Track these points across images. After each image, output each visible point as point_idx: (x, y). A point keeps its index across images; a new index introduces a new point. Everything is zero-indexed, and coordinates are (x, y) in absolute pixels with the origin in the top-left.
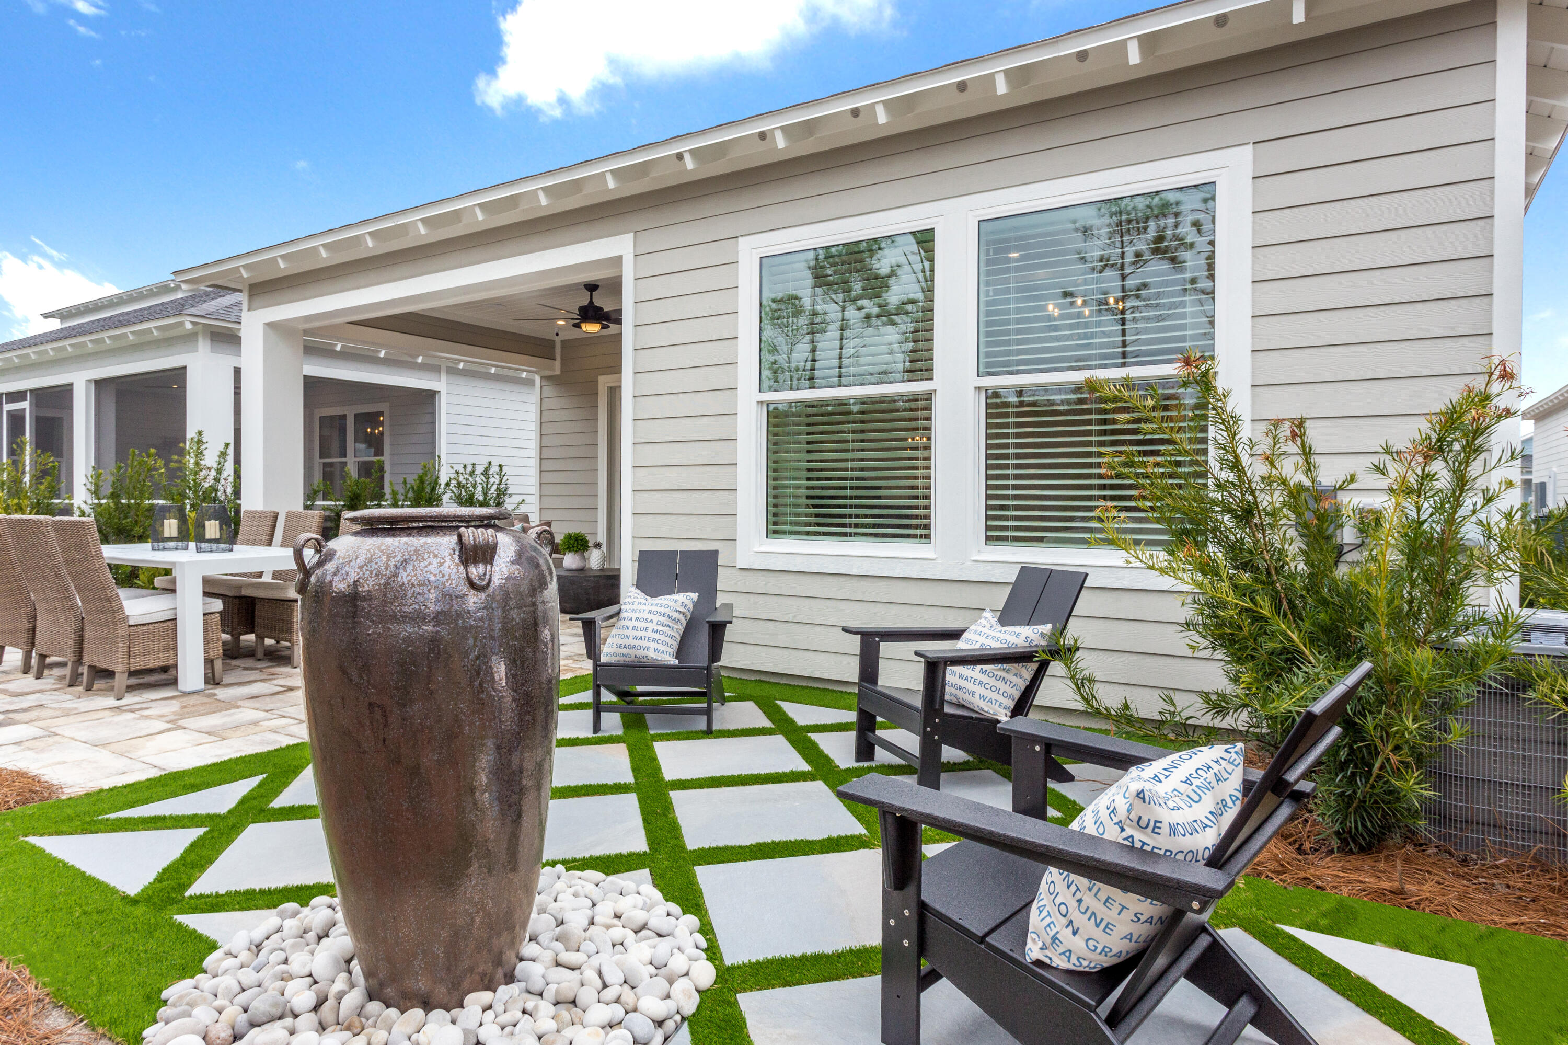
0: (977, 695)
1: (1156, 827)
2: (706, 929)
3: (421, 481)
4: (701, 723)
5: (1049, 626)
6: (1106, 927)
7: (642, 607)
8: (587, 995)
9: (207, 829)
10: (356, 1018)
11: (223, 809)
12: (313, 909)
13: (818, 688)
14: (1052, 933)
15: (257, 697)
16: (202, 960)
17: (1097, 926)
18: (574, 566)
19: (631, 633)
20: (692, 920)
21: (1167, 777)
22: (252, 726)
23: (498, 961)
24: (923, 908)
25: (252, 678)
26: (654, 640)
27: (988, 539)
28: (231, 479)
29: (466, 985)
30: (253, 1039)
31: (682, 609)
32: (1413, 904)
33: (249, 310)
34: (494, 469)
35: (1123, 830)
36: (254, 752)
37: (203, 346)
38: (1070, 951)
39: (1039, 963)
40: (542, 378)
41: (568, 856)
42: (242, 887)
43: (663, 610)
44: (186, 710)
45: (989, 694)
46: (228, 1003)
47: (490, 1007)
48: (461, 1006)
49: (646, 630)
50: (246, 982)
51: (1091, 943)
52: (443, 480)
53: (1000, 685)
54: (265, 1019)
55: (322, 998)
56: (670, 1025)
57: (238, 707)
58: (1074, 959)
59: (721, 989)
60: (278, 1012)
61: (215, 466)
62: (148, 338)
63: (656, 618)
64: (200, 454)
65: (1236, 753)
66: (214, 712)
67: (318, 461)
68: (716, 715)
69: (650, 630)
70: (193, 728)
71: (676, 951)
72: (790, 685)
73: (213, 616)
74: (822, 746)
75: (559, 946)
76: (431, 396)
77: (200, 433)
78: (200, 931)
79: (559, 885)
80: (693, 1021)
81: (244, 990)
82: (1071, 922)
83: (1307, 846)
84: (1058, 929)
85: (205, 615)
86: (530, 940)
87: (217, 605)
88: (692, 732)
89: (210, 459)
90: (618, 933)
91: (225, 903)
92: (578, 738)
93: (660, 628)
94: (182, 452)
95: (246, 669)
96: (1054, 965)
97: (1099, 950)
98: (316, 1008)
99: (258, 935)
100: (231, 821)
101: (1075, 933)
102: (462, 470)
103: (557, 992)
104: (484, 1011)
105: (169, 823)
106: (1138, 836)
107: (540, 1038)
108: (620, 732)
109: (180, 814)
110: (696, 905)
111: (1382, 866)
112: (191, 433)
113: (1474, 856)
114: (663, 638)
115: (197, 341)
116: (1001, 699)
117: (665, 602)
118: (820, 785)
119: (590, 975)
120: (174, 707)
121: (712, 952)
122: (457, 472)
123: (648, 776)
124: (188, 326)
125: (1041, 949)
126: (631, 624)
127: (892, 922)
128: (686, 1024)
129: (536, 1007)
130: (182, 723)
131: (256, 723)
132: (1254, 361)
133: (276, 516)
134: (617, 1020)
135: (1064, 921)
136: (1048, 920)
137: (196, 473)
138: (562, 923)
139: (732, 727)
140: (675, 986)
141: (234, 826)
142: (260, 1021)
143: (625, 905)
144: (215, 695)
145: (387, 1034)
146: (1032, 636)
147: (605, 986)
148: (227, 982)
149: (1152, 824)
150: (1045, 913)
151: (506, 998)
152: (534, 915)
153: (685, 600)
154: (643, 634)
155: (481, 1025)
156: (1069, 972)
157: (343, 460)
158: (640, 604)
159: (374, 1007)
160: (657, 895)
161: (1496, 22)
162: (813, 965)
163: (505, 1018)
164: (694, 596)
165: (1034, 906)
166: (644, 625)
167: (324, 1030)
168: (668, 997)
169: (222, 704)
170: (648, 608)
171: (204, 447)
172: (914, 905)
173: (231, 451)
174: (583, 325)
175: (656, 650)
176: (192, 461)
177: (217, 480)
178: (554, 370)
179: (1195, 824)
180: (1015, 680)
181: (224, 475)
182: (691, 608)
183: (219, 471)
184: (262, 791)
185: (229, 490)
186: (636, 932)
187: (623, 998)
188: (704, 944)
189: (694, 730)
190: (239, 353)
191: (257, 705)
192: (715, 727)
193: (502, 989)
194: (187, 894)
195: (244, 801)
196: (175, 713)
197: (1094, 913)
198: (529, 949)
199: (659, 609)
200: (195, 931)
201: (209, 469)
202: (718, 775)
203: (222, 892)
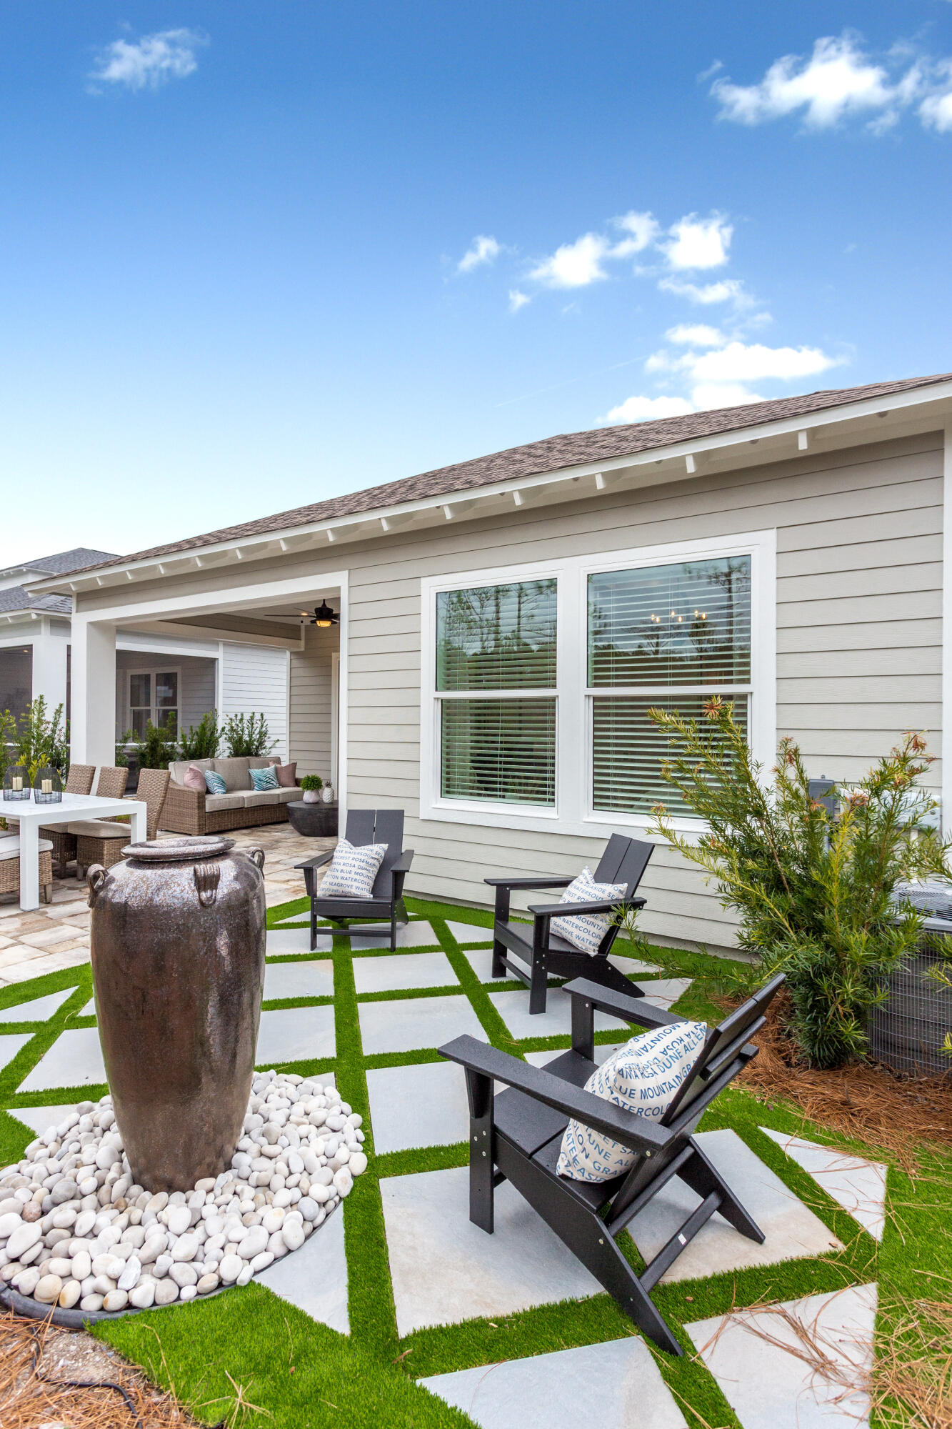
0: (574, 935)
1: (631, 1094)
2: (366, 1126)
3: (203, 728)
4: (387, 943)
5: (626, 885)
6: (605, 1155)
7: (348, 855)
8: (278, 1182)
9: (34, 1034)
10: (122, 1200)
11: (46, 1018)
12: (102, 1106)
13: (476, 910)
14: (573, 1156)
15: (76, 915)
16: (24, 1148)
17: (600, 1153)
18: (311, 801)
19: (339, 874)
20: (357, 1118)
21: (652, 1047)
22: (71, 942)
23: (220, 1153)
24: (495, 1130)
25: (74, 898)
26: (355, 880)
27: (595, 804)
28: (64, 730)
29: (197, 1173)
30: (53, 1217)
31: (376, 857)
32: (856, 1113)
33: (77, 612)
34: (257, 717)
35: (612, 1093)
36: (70, 966)
37: (45, 629)
38: (584, 1169)
39: (563, 1176)
40: (291, 653)
41: (279, 1061)
42: (55, 1086)
43: (363, 858)
44: (26, 927)
45: (583, 935)
46: (39, 1185)
47: (212, 1190)
48: (193, 1189)
49: (350, 872)
50: (52, 1170)
51: (597, 1165)
52: (219, 728)
53: (590, 928)
54: (62, 1200)
55: (101, 1183)
56: (331, 1204)
57: (62, 924)
58: (586, 1175)
59: (370, 1174)
60: (70, 1194)
61: (52, 720)
62: (5, 623)
63: (357, 864)
64: (41, 712)
65: (701, 1030)
66: (45, 929)
67: (129, 708)
68: (399, 934)
69: (353, 873)
70: (28, 943)
71: (342, 1144)
72: (457, 906)
73: (46, 854)
74: (471, 963)
75: (263, 1140)
76: (212, 662)
77: (41, 697)
78: (24, 1123)
79: (271, 1088)
80: (347, 1201)
81: (50, 1175)
82: (584, 1149)
83: (794, 1060)
84: (576, 1153)
85: (40, 853)
86: (246, 1134)
87: (49, 845)
88: (380, 950)
89: (49, 716)
90: (304, 1130)
91: (43, 1099)
92: (299, 955)
93: (360, 871)
94: (28, 711)
95: (70, 888)
96: (574, 1178)
97: (601, 1170)
98: (97, 1190)
99: (62, 1129)
100: (51, 1028)
101: (587, 1157)
102: (234, 718)
103: (258, 1179)
104: (208, 1193)
105: (8, 1030)
106: (621, 1098)
107: (243, 1215)
108: (329, 950)
109: (16, 1021)
110: (363, 1104)
111: (839, 1081)
112: (35, 697)
113: (907, 1074)
114: (362, 878)
115: (40, 626)
116: (591, 939)
117: (364, 852)
118: (463, 999)
119: (281, 1166)
120: (16, 924)
121: (367, 1145)
122: (231, 719)
123: (345, 989)
124: (34, 617)
125: (566, 1166)
126: (340, 868)
127: (476, 1139)
128: (342, 1203)
129: (242, 1191)
130: (22, 939)
131: (73, 939)
132: (778, 686)
133: (94, 769)
134: (295, 1201)
135: (581, 1148)
136: (572, 1145)
137: (38, 727)
138: (268, 1120)
139: (410, 945)
140: (338, 1173)
141: (53, 1032)
142: (59, 1202)
143: (313, 1104)
144: (47, 913)
145: (141, 1212)
146: (614, 892)
147: (291, 1173)
148: (38, 1169)
149: (628, 1091)
150: (570, 1140)
151: (224, 1183)
152: (248, 1115)
153: (378, 849)
154: (348, 875)
155: (205, 1204)
156: (583, 1183)
157: (148, 708)
158: (346, 852)
159: (136, 1189)
160: (336, 1095)
161: (943, 449)
162: (434, 1156)
163: (221, 1200)
164: (385, 846)
165: (566, 1133)
166: (349, 869)
167: (102, 1207)
168: (331, 1183)
169: (51, 921)
170: (352, 856)
171: (44, 707)
172: (489, 1128)
173: (64, 709)
174: (318, 622)
175: (357, 888)
176: (36, 717)
177: (54, 731)
178: (300, 648)
179: (664, 1086)
180: (600, 923)
181: (59, 727)
182: (383, 855)
183: (55, 724)
184: (74, 1001)
185: (63, 739)
186: (317, 1127)
187: (301, 1185)
188: (362, 1138)
189: (382, 947)
190: (70, 636)
191: (75, 923)
192: (398, 945)
193: (221, 1176)
194: (17, 1091)
195: (62, 1010)
196: (17, 930)
197: (597, 1145)
198: (244, 1142)
199: (360, 857)
200: (21, 1123)
201: (48, 723)
202: (394, 989)
203: (41, 1090)
